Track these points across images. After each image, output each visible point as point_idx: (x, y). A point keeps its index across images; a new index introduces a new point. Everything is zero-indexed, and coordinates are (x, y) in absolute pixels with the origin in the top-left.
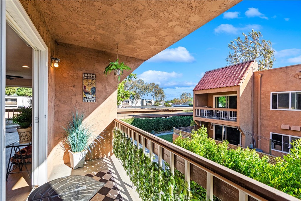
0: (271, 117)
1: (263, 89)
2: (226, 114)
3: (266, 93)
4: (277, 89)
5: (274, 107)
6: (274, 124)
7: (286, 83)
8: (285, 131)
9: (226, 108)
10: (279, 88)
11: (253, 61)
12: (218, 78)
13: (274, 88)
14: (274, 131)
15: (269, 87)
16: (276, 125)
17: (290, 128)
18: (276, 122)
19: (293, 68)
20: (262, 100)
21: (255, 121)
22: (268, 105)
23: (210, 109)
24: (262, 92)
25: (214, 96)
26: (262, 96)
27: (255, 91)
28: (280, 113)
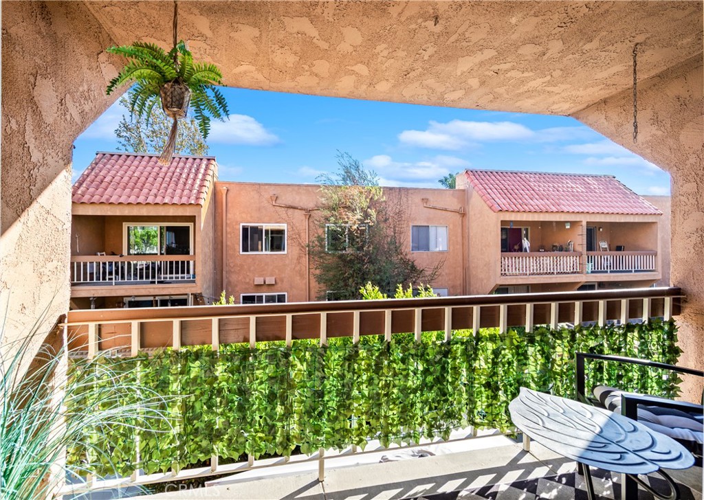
0: (242, 266)
1: (229, 216)
2: (159, 269)
3: (234, 224)
4: (249, 219)
5: (245, 249)
6: (245, 278)
7: (259, 210)
8: (259, 288)
9: (159, 254)
10: (251, 217)
11: (214, 160)
12: (143, 179)
13: (244, 215)
14: (246, 290)
15: (238, 214)
16: (248, 280)
17: (265, 282)
18: (248, 274)
19: (267, 187)
20: (229, 236)
21: (219, 277)
22: (238, 247)
23: (114, 259)
24: (228, 222)
25: (124, 223)
26: (229, 230)
27: (217, 218)
28: (253, 259)
